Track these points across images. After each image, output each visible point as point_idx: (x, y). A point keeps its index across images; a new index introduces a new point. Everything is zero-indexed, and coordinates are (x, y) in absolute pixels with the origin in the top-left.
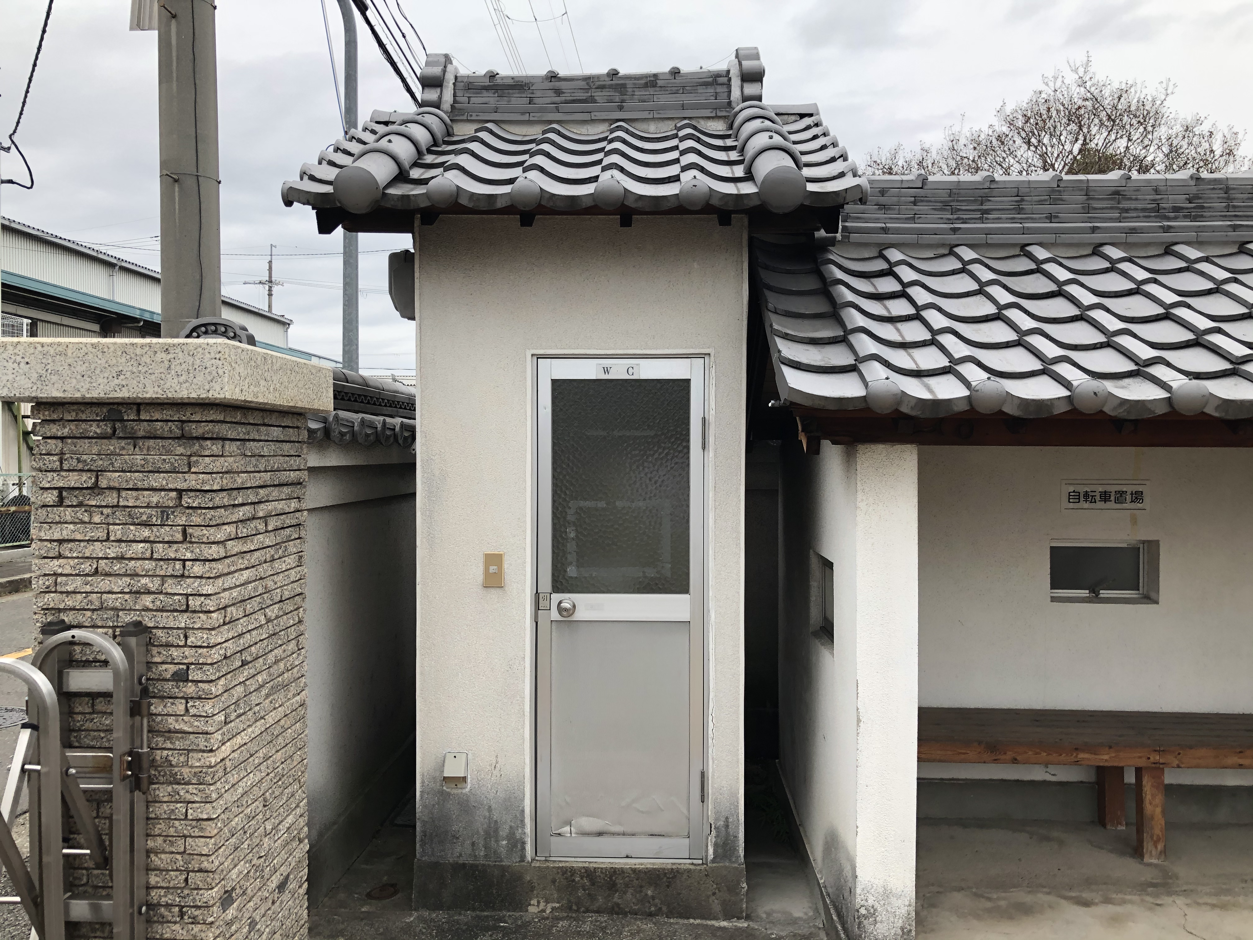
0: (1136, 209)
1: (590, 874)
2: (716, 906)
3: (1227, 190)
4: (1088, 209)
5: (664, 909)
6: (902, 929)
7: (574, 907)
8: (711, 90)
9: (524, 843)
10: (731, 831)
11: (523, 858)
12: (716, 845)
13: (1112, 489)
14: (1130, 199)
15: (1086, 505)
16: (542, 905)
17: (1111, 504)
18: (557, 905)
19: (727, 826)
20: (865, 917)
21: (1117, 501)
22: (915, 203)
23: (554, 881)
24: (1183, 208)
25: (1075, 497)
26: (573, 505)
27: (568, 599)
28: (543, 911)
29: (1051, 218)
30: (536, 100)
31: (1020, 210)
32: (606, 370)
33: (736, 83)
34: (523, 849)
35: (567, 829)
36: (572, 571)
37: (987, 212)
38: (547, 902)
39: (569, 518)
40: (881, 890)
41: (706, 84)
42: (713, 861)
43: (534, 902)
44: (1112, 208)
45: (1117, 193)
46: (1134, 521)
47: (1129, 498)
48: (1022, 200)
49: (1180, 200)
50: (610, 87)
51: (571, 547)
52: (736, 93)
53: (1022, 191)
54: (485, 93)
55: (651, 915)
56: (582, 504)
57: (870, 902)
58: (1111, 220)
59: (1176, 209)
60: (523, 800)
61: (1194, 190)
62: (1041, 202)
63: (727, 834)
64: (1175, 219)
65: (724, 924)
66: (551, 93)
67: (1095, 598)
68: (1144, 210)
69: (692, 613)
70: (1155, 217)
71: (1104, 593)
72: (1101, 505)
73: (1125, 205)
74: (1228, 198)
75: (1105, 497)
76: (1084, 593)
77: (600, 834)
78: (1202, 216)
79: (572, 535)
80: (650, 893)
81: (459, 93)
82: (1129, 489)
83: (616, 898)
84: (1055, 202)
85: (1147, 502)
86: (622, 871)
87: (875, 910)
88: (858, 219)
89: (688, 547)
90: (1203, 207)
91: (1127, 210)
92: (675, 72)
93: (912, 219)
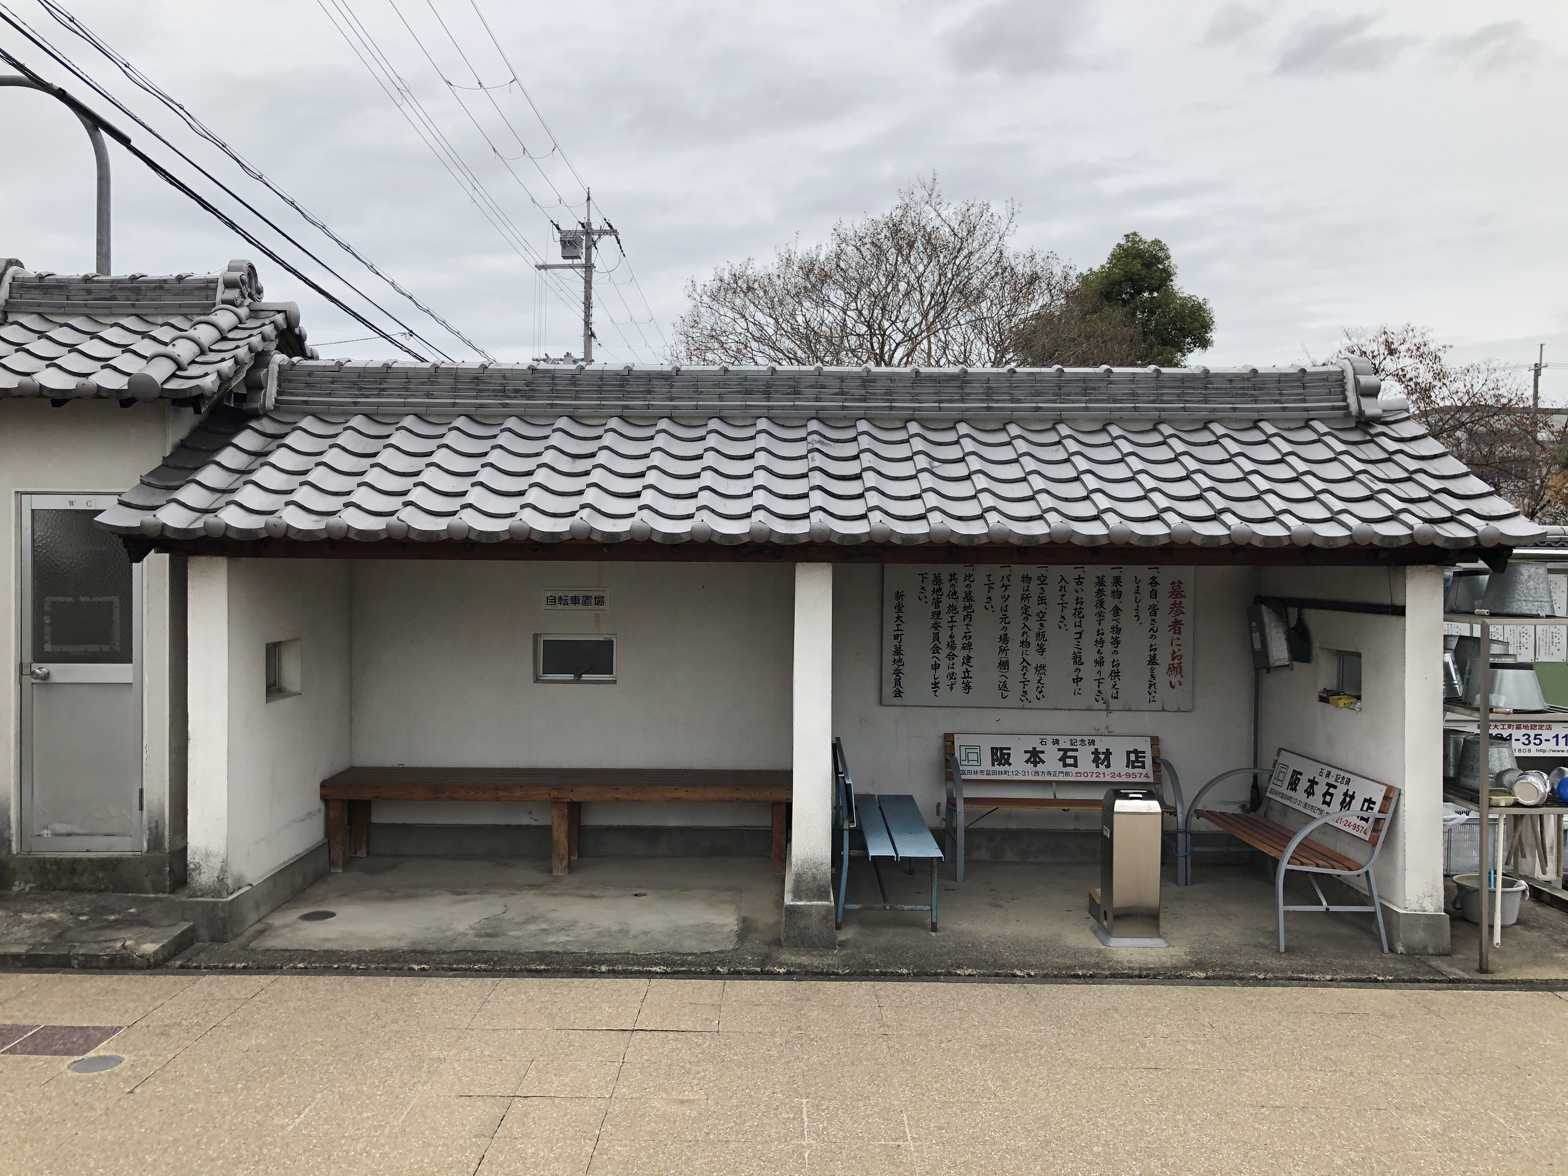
0: (488, 390)
1: (57, 862)
2: (148, 885)
3: (553, 378)
4: (455, 390)
5: (111, 886)
6: (218, 878)
7: (46, 887)
8: (204, 293)
9: (10, 841)
10: (160, 831)
11: (10, 851)
12: (149, 841)
13: (580, 594)
14: (485, 383)
15: (560, 607)
16: (23, 885)
17: (579, 606)
18: (34, 885)
19: (157, 827)
20: (194, 870)
21: (585, 604)
22: (332, 382)
23: (31, 868)
24: (521, 390)
25: (552, 601)
26: (49, 599)
27: (47, 667)
28: (24, 889)
29: (428, 395)
30: (71, 298)
31: (407, 389)
32: (72, 503)
33: (221, 287)
34: (10, 845)
35: (45, 832)
36: (48, 648)
37: (384, 390)
38: (26, 883)
39: (46, 609)
40: (204, 852)
41: (200, 289)
42: (148, 851)
43: (17, 883)
44: (471, 389)
45: (477, 378)
46: (597, 619)
47: (593, 601)
48: (409, 382)
49: (520, 384)
50: (129, 288)
51: (47, 630)
52: (219, 296)
53: (411, 374)
54: (33, 291)
55: (101, 891)
56: (54, 599)
57: (197, 860)
58: (470, 397)
59: (517, 391)
60: (8, 810)
61: (529, 377)
62: (423, 383)
63: (157, 833)
64: (515, 398)
65: (152, 895)
66: (83, 293)
67: (578, 680)
68: (494, 391)
69: (134, 677)
70: (502, 396)
71: (585, 677)
72: (572, 607)
73: (481, 387)
74: (553, 384)
75: (575, 600)
76: (570, 677)
77: (69, 835)
78: (533, 396)
79: (48, 622)
80: (100, 875)
81: (14, 291)
82: (593, 594)
83: (76, 880)
84: (433, 383)
85: (606, 606)
86: (81, 860)
87: (200, 866)
88: (291, 394)
89: (131, 628)
90: (535, 390)
91: (482, 391)
92: (180, 279)
93: (329, 395)
